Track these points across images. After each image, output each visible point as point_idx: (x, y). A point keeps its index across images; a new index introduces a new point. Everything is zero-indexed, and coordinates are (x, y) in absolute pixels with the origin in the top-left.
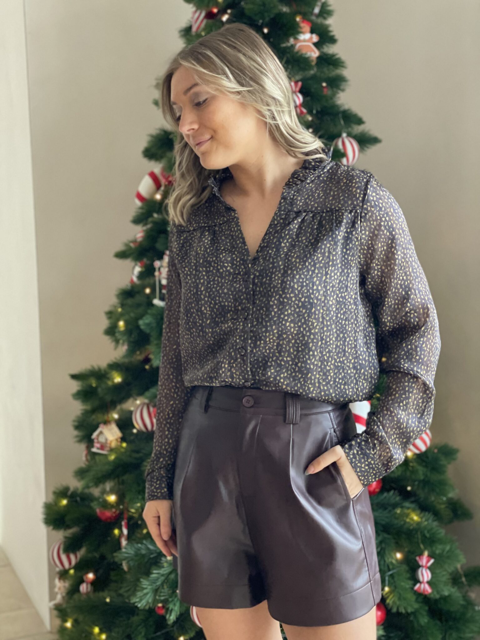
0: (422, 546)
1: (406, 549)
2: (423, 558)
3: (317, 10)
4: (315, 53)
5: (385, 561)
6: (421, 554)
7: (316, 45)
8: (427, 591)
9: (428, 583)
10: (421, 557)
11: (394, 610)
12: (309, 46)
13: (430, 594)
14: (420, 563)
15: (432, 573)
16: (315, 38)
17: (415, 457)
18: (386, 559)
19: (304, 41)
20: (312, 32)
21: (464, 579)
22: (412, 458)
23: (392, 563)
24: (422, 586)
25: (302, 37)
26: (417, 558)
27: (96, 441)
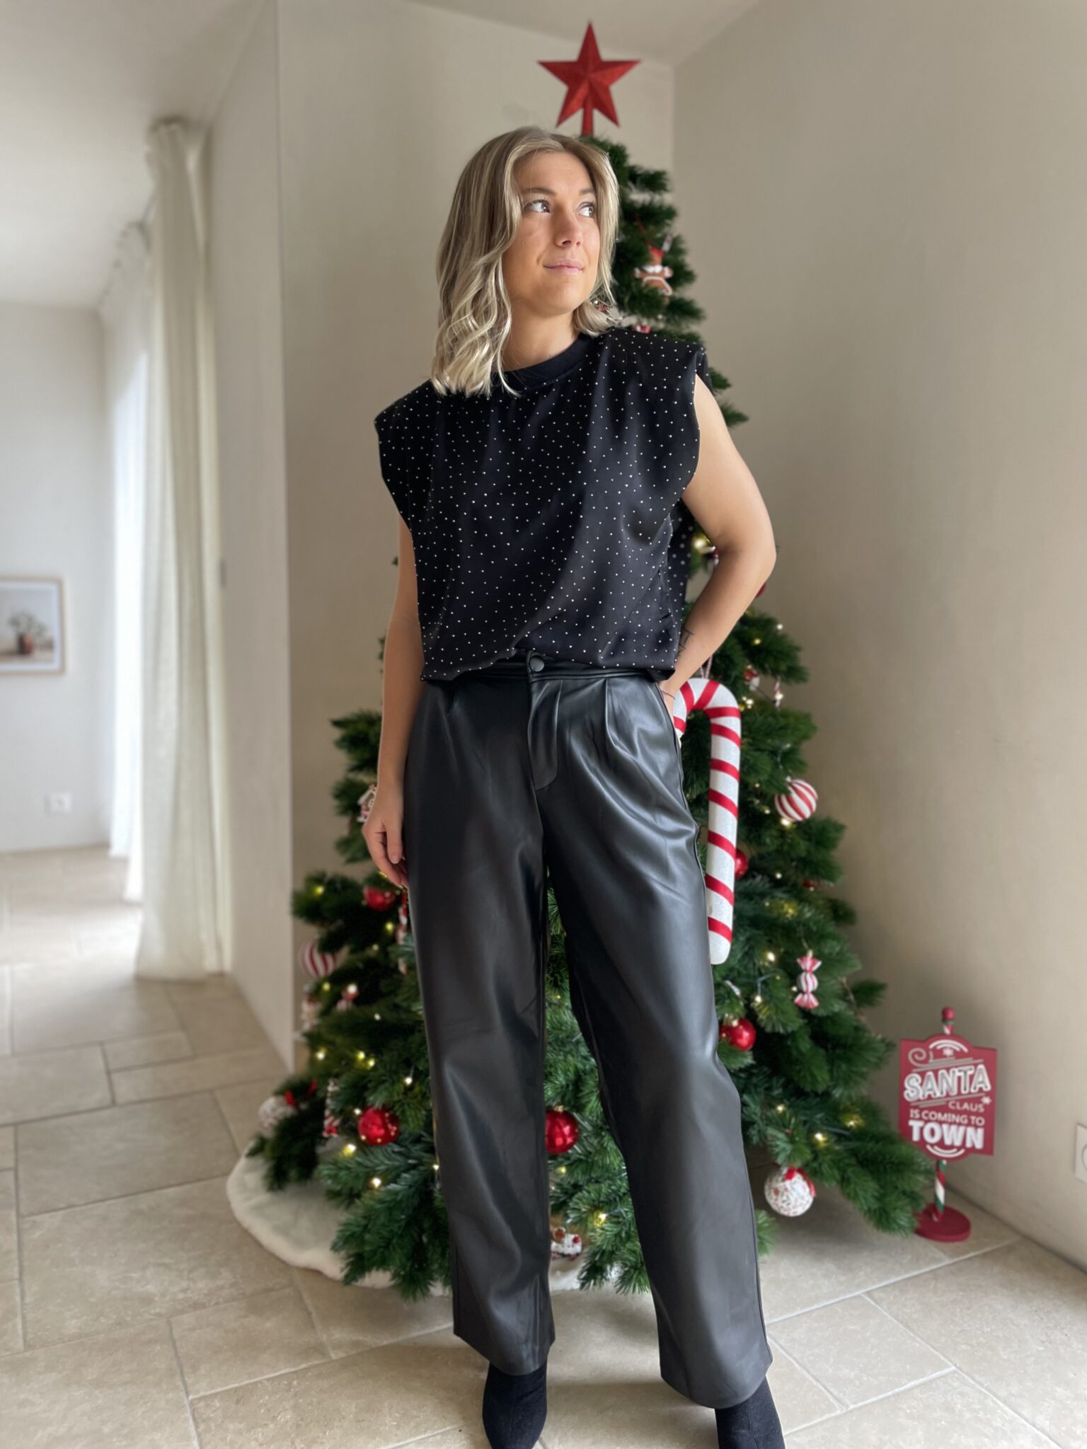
0: (805, 945)
1: (782, 950)
2: (806, 960)
3: (666, 247)
4: (667, 291)
5: (754, 964)
6: (803, 955)
7: (669, 280)
8: (812, 1004)
9: (814, 993)
10: (804, 958)
11: (769, 1029)
12: (660, 282)
13: (817, 1008)
14: (803, 967)
15: (820, 981)
16: (668, 273)
17: (795, 826)
18: (756, 961)
19: (654, 274)
20: (664, 264)
21: (851, 997)
22: (791, 828)
23: (764, 966)
24: (806, 997)
25: (650, 269)
26: (799, 961)
27: (364, 807)
